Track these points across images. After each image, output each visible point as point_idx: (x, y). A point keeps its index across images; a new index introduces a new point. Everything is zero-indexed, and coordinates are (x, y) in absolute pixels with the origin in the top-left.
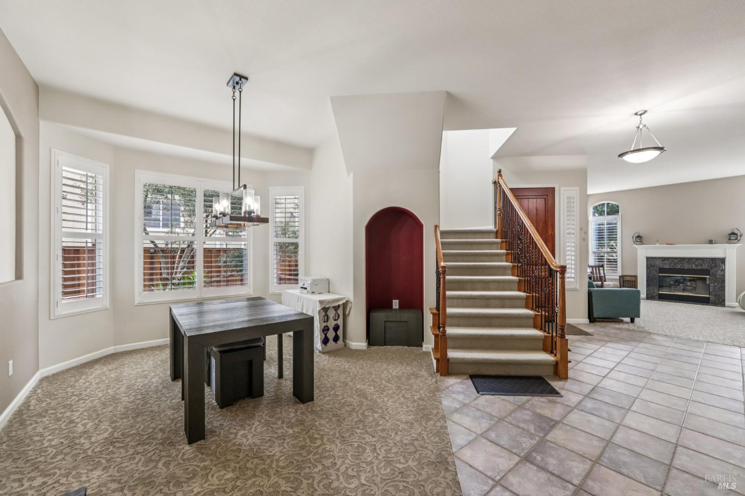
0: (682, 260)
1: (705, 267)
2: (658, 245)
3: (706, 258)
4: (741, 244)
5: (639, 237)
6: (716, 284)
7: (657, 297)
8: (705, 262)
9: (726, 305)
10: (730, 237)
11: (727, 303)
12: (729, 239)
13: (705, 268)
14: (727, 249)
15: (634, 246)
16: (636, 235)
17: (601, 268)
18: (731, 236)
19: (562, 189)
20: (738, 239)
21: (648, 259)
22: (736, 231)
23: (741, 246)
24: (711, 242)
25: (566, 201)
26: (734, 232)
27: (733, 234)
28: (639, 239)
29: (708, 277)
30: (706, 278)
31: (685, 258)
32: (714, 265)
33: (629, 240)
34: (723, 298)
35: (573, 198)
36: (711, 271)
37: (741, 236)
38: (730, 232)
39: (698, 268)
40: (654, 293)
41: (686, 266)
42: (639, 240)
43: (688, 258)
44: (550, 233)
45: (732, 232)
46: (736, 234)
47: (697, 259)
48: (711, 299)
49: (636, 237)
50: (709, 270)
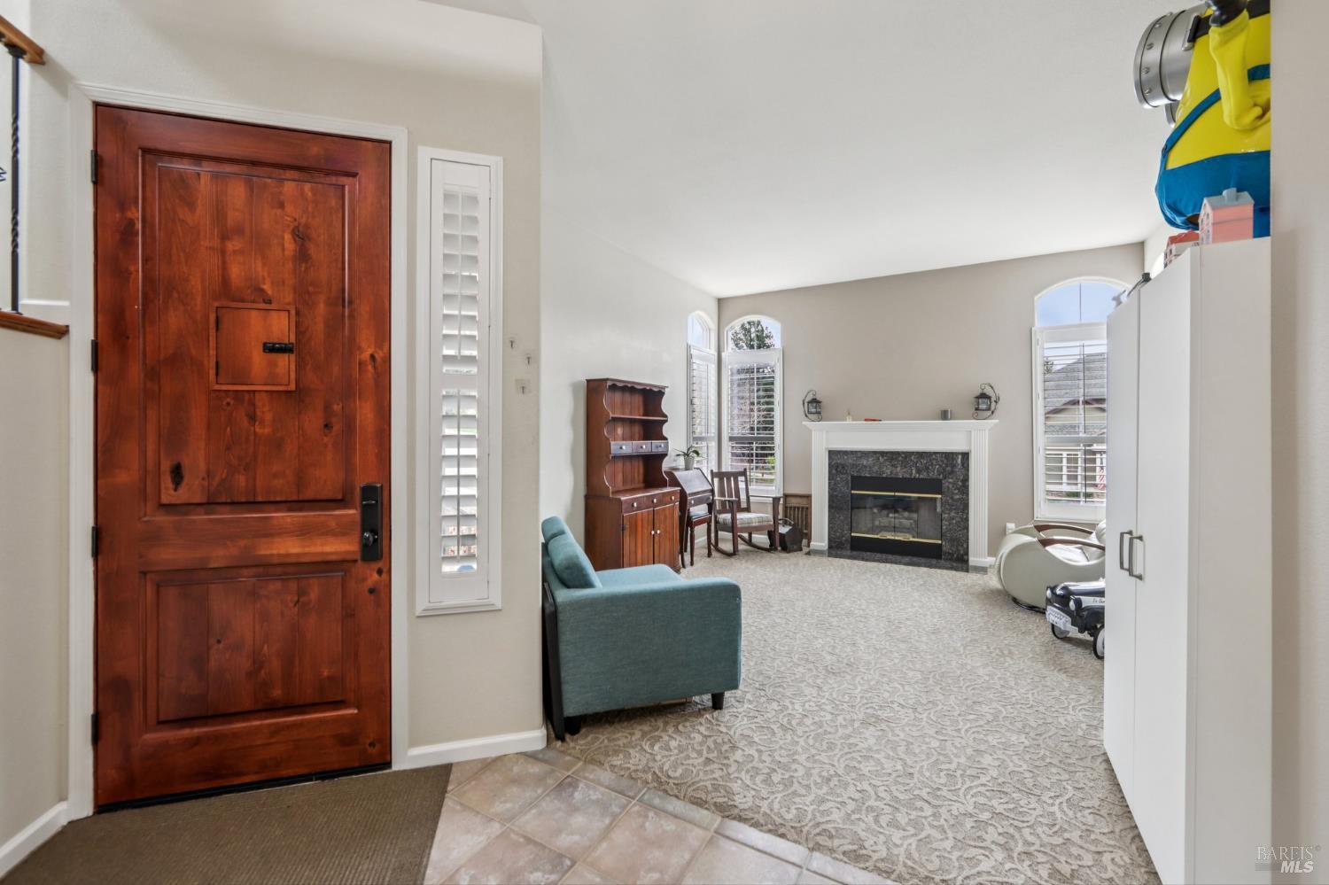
0: (892, 456)
1: (934, 474)
2: (849, 422)
3: (935, 453)
4: (997, 421)
5: (815, 401)
6: (953, 514)
7: (849, 546)
8: (934, 462)
9: (971, 563)
10: (978, 404)
11: (973, 560)
12: (977, 409)
13: (934, 477)
14: (973, 433)
15: (804, 423)
16: (808, 399)
17: (741, 478)
18: (980, 400)
19: (425, 153)
20: (993, 408)
21: (832, 453)
22: (988, 391)
23: (996, 425)
24: (945, 415)
25: (440, 210)
26: (985, 391)
27: (983, 396)
28: (815, 407)
29: (940, 496)
30: (935, 499)
31: (898, 453)
32: (949, 469)
33: (797, 409)
34: (965, 546)
35: (473, 200)
36: (945, 484)
37: (996, 402)
38: (978, 394)
39: (922, 476)
40: (843, 536)
41: (900, 472)
42: (814, 410)
43: (903, 453)
44: (366, 355)
45: (980, 391)
46: (989, 398)
47: (921, 455)
48: (944, 548)
49: (809, 403)
50: (941, 480)
